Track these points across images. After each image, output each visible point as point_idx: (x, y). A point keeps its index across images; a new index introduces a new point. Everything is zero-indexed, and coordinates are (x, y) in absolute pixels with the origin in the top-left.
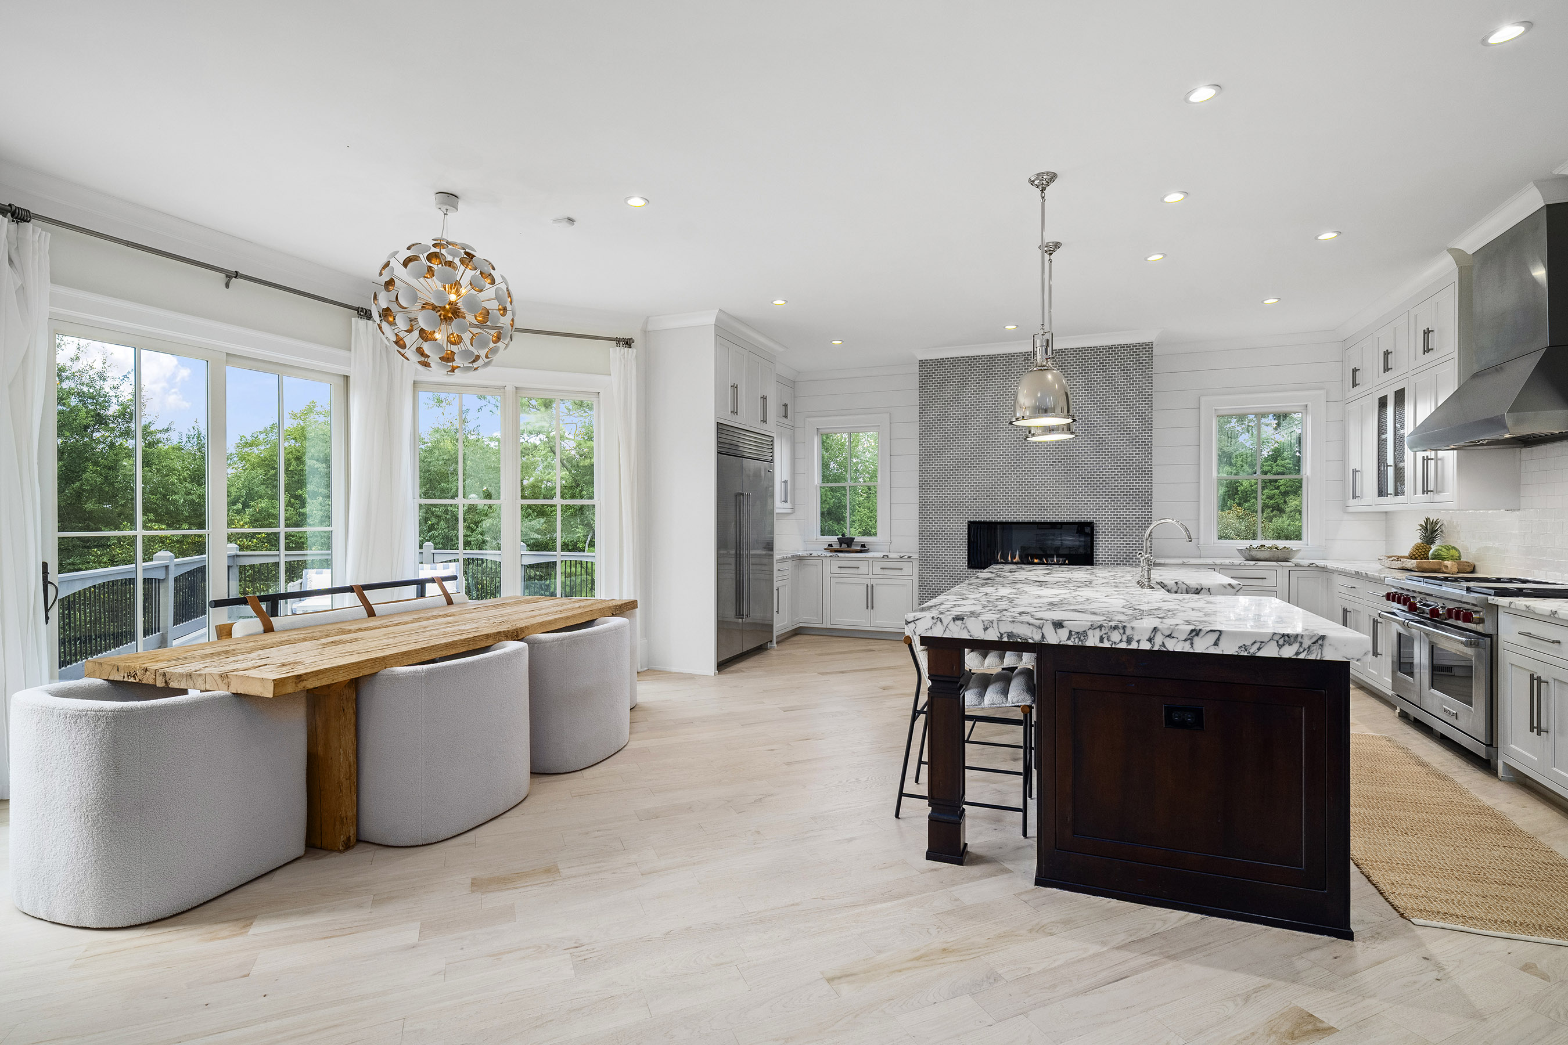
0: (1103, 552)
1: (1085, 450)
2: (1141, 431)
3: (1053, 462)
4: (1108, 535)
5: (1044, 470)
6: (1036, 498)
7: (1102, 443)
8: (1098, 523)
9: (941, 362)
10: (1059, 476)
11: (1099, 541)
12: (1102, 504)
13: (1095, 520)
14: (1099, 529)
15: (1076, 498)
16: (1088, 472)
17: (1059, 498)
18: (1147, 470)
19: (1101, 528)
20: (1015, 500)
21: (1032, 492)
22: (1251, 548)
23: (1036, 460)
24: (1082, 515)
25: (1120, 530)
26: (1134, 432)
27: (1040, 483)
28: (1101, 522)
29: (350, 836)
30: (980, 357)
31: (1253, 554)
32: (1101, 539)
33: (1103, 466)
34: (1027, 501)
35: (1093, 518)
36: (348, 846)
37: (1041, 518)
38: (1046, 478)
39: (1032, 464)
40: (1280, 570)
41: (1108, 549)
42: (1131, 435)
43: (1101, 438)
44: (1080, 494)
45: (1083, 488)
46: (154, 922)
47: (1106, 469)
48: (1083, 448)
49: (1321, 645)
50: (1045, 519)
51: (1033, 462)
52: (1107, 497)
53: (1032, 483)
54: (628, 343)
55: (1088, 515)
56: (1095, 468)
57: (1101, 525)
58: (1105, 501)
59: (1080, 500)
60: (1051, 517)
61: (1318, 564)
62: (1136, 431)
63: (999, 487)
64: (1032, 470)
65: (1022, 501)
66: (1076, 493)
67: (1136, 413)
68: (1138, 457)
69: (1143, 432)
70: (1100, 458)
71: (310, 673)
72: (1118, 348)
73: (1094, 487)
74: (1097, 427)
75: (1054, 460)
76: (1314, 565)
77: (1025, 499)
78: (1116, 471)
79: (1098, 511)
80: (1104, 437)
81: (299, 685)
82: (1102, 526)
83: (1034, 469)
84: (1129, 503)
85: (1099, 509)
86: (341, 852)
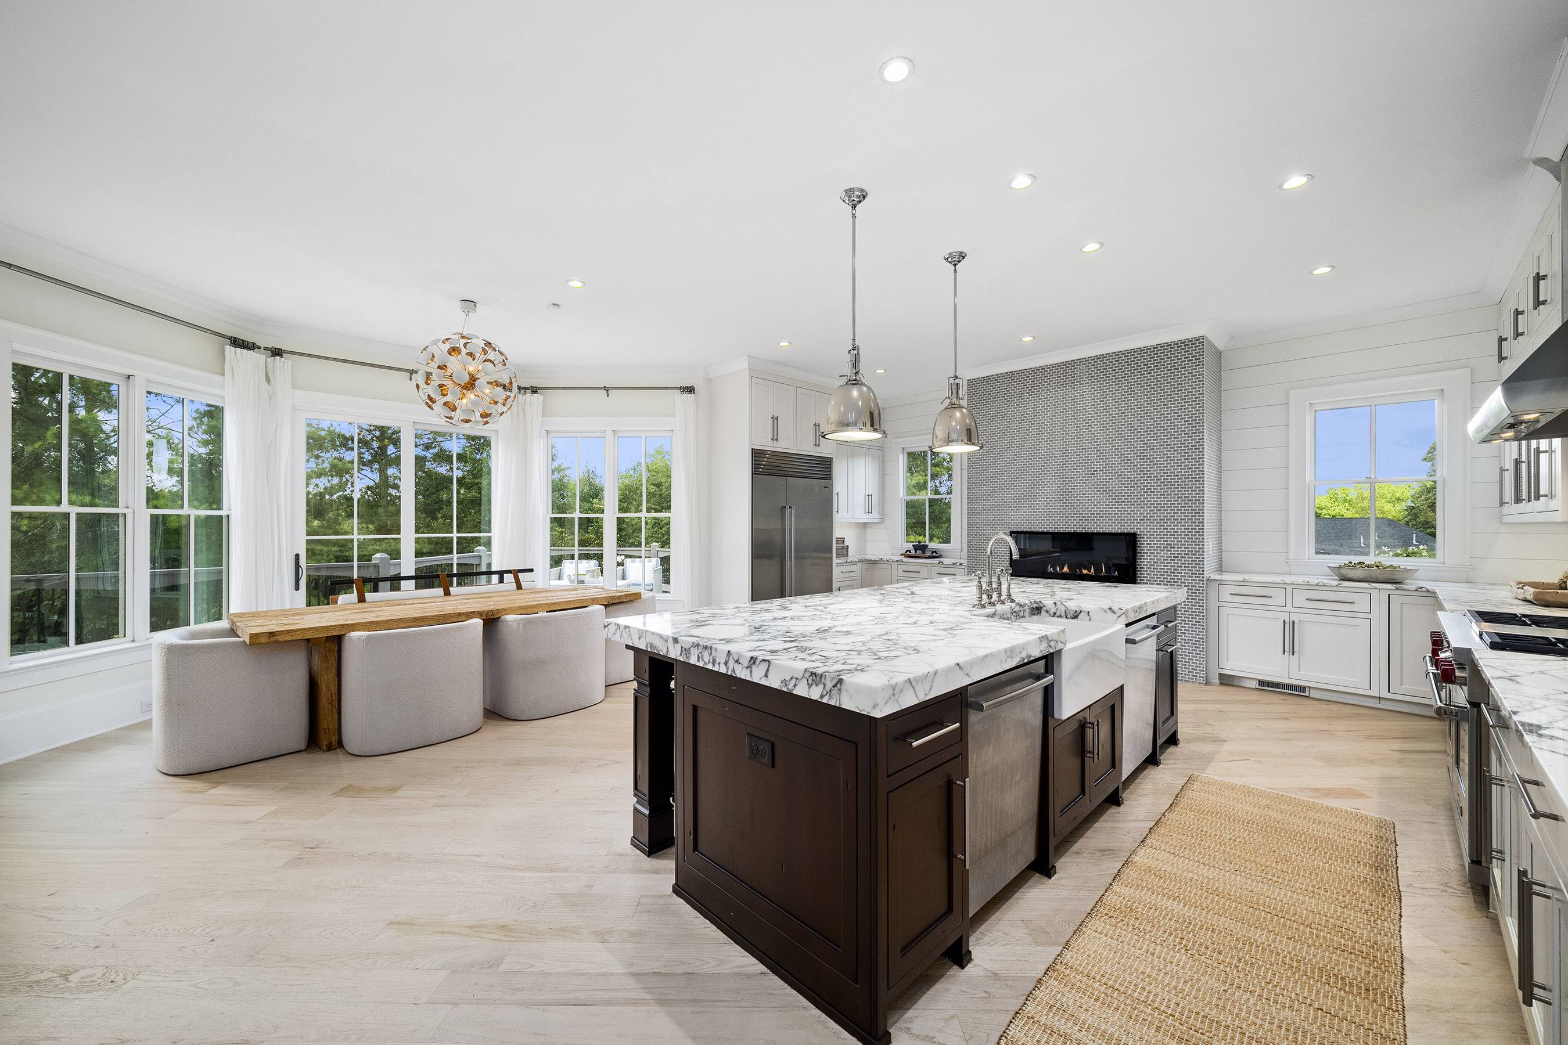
0: (1147, 565)
1: (1128, 457)
2: (1190, 435)
3: (1094, 471)
4: (1154, 547)
5: (1085, 480)
6: (1077, 508)
7: (1147, 450)
8: (1142, 533)
9: (987, 380)
10: (1100, 485)
11: (1144, 553)
12: (1147, 514)
13: (1139, 531)
14: (1144, 541)
15: (1118, 508)
16: (1131, 481)
17: (1100, 508)
18: (1197, 476)
19: (1145, 539)
20: (1056, 510)
21: (1073, 502)
22: (1351, 566)
23: (1077, 469)
24: (1125, 526)
25: (1167, 541)
26: (1183, 435)
27: (1081, 493)
28: (1145, 533)
29: (331, 742)
30: (1022, 371)
31: (1343, 572)
32: (1145, 551)
33: (1147, 474)
34: (1068, 511)
35: (1137, 529)
36: (330, 748)
37: (1082, 528)
38: (1087, 487)
39: (1073, 474)
40: (1374, 594)
41: (1154, 562)
42: (1180, 439)
43: (1145, 444)
44: (1123, 504)
45: (1126, 497)
46: (187, 775)
47: (1151, 477)
48: (1126, 455)
49: (840, 690)
50: (1087, 529)
51: (1074, 472)
52: (1152, 506)
53: (1073, 493)
54: (691, 390)
55: (1131, 526)
56: (1139, 476)
57: (1145, 537)
58: (1150, 511)
59: (1123, 510)
60: (1092, 527)
61: (1428, 587)
62: (1185, 434)
63: (1040, 497)
64: (1073, 480)
65: (1063, 511)
66: (1118, 502)
67: (1184, 415)
68: (1188, 462)
69: (1193, 435)
70: (1144, 465)
71: (282, 631)
72: (1164, 346)
73: (1138, 496)
74: (1141, 432)
75: (1095, 469)
76: (1424, 589)
77: (1066, 509)
78: (1162, 478)
79: (1142, 522)
80: (1149, 442)
81: (271, 638)
82: (1147, 538)
83: (1075, 479)
84: (1178, 513)
85: (1144, 520)
86: (325, 752)
